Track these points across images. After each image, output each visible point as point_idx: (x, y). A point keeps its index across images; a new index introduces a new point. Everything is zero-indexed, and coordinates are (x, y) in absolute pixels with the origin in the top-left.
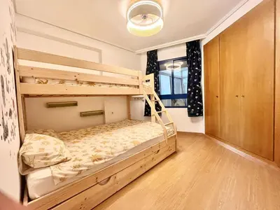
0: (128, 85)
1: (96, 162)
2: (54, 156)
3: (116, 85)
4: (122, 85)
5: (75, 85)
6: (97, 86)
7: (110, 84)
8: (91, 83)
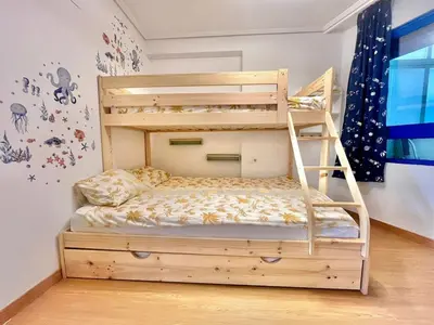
0: (249, 106)
1: (130, 222)
2: (101, 197)
3: (220, 107)
4: (234, 107)
5: (155, 112)
6: (185, 112)
7: (209, 106)
8: (177, 108)
